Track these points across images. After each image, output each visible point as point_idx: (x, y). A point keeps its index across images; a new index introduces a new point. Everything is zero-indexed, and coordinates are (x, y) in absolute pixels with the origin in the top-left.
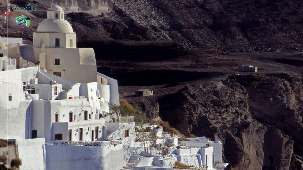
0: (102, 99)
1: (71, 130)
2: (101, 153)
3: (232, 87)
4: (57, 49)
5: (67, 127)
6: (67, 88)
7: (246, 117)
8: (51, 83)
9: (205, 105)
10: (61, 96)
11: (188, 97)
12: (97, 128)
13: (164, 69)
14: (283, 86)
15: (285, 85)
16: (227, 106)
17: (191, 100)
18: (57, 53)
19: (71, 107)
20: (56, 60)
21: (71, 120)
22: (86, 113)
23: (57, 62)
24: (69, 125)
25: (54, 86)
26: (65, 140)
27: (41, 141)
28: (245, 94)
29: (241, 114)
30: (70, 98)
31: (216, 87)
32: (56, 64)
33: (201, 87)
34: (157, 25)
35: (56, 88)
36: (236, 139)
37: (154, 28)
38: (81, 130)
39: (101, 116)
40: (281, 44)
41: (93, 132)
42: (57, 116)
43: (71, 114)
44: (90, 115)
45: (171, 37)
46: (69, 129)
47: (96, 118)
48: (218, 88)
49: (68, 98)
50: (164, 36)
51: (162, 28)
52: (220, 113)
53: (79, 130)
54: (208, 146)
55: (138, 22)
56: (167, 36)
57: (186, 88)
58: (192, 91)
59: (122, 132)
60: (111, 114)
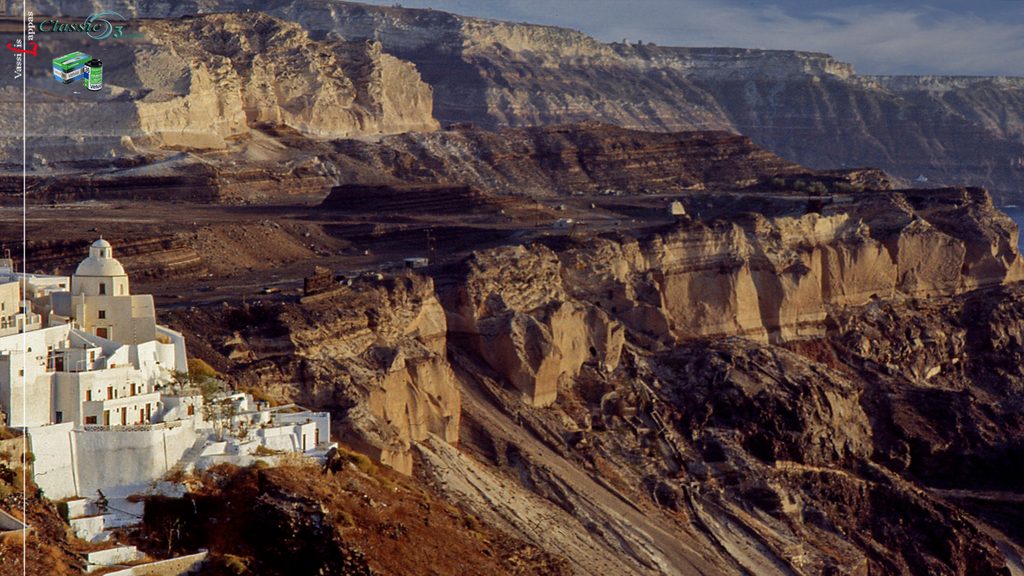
0: (162, 365)
1: (108, 411)
2: (150, 439)
3: (537, 253)
4: (102, 297)
5: (102, 407)
6: (107, 354)
7: (557, 295)
8: (85, 347)
9: (498, 280)
10: (100, 365)
11: (474, 269)
12: (148, 406)
13: (450, 225)
14: (610, 251)
15: (613, 249)
16: (529, 281)
17: (478, 272)
18: (102, 303)
19: (109, 379)
20: (100, 312)
21: (111, 397)
22: (133, 386)
23: (102, 315)
24: (105, 404)
25: (89, 350)
26: (100, 423)
27: (67, 427)
28: (556, 262)
29: (550, 291)
30: (112, 366)
31: (514, 254)
32: (100, 317)
33: (493, 254)
34: (458, 155)
35: (93, 354)
36: (542, 326)
37: (454, 159)
38: (124, 409)
39: (157, 387)
40: (632, 179)
41: (142, 410)
42: (89, 392)
43: (110, 389)
44: (139, 388)
45: (478, 171)
46: (105, 409)
47: (149, 392)
48: (517, 256)
49: (109, 366)
50: (468, 170)
51: (466, 158)
52: (519, 290)
53: (120, 410)
54: (308, 421)
55: (432, 150)
56: (473, 170)
57: (472, 257)
58: (481, 260)
59: (184, 408)
60: (173, 384)
